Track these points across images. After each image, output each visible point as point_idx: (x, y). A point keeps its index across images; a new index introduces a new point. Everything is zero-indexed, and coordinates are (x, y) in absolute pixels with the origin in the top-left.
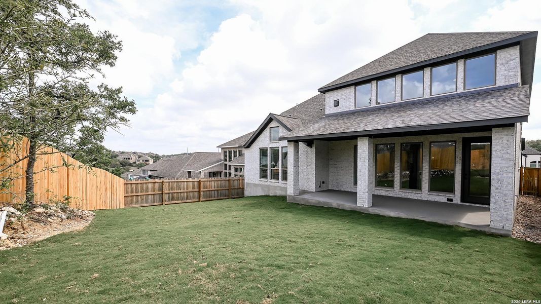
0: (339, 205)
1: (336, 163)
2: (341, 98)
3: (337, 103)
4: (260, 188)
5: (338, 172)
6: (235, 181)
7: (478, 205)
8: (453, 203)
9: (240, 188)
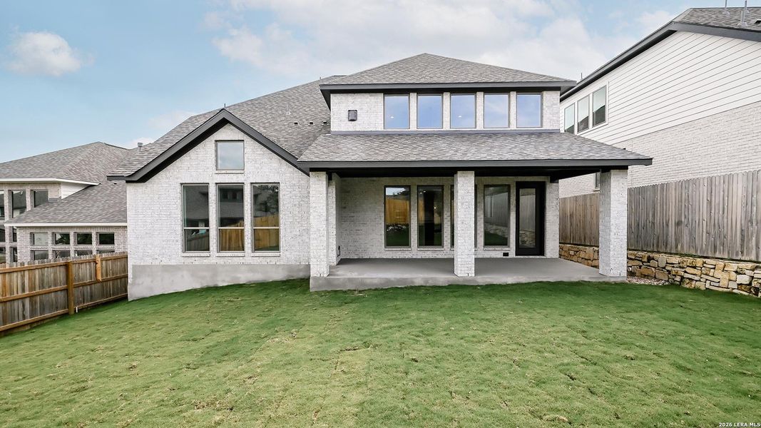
0: (427, 280)
1: (352, 214)
2: (361, 109)
3: (353, 116)
4: (185, 273)
5: (357, 228)
6: (83, 266)
7: (531, 257)
8: (509, 257)
9: (97, 281)
